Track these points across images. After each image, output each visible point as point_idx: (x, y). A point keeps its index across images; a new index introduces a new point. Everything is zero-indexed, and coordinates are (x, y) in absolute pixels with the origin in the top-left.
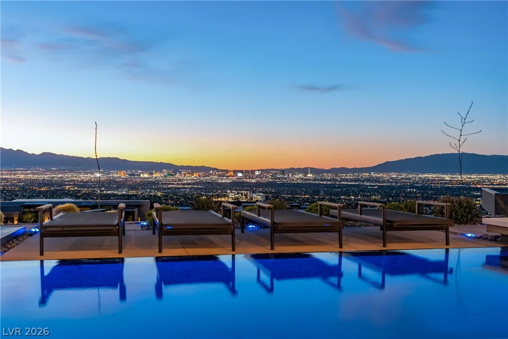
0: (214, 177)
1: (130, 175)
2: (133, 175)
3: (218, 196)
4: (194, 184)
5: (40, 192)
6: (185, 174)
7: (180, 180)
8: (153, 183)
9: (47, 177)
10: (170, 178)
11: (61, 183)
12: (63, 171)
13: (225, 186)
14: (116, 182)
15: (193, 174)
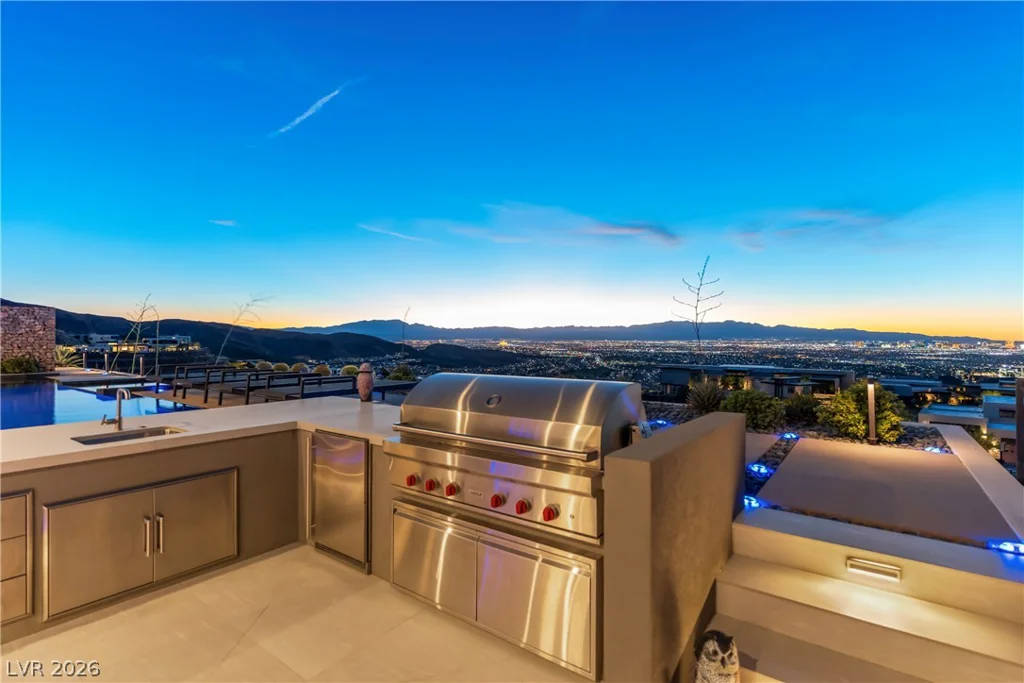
0: (984, 349)
1: (868, 345)
2: (872, 345)
3: (987, 370)
4: (952, 356)
5: (773, 360)
6: (940, 346)
7: (932, 351)
8: (897, 354)
9: (780, 346)
10: (919, 349)
11: (794, 352)
12: (797, 342)
13: (999, 361)
14: (852, 352)
15: (951, 346)
